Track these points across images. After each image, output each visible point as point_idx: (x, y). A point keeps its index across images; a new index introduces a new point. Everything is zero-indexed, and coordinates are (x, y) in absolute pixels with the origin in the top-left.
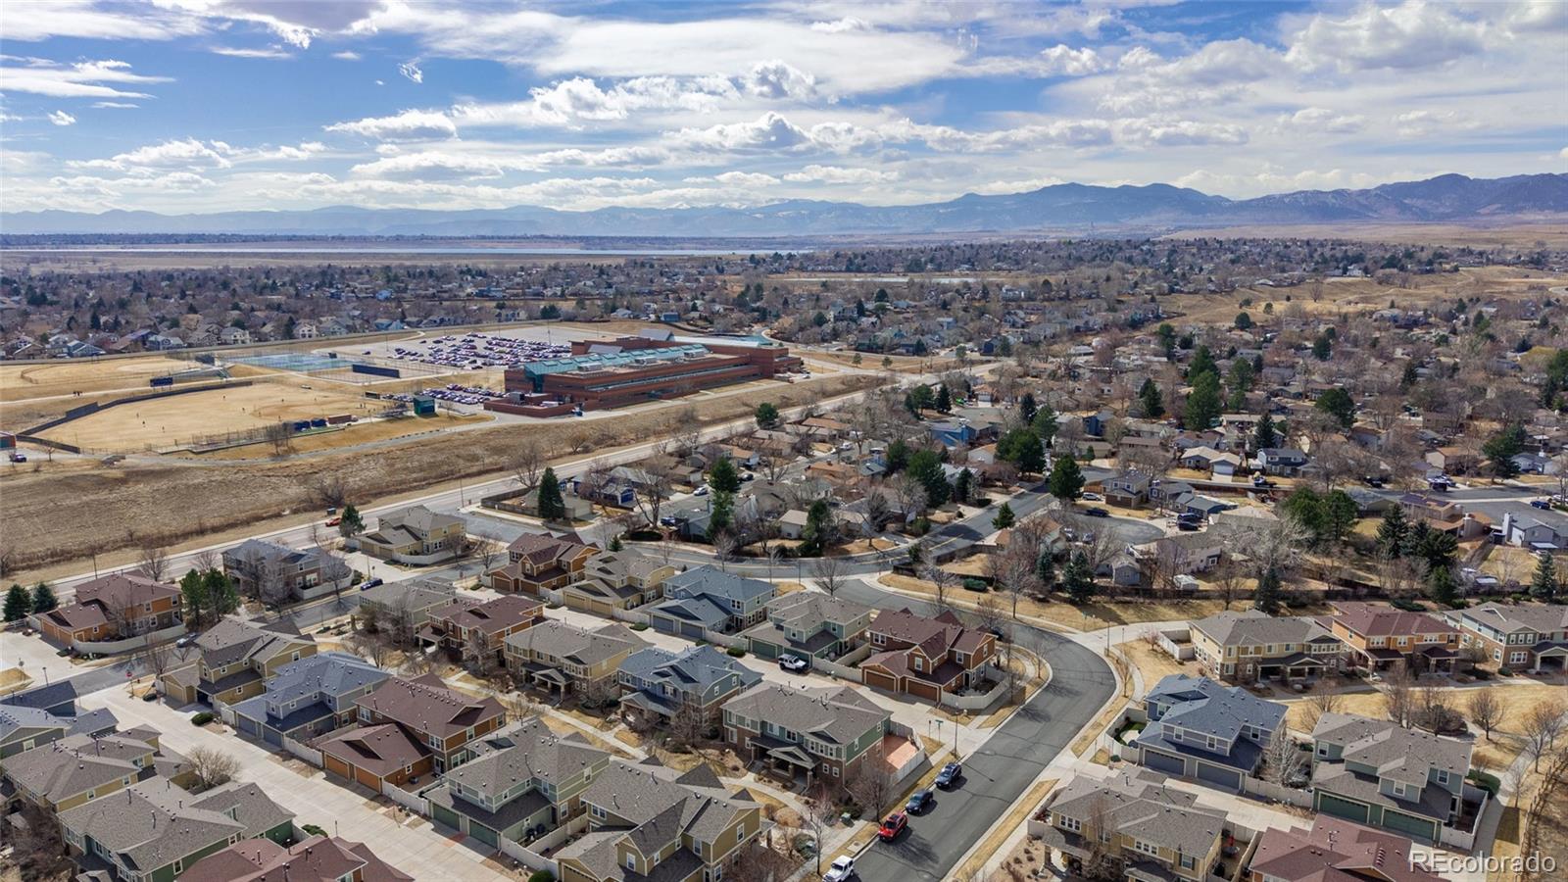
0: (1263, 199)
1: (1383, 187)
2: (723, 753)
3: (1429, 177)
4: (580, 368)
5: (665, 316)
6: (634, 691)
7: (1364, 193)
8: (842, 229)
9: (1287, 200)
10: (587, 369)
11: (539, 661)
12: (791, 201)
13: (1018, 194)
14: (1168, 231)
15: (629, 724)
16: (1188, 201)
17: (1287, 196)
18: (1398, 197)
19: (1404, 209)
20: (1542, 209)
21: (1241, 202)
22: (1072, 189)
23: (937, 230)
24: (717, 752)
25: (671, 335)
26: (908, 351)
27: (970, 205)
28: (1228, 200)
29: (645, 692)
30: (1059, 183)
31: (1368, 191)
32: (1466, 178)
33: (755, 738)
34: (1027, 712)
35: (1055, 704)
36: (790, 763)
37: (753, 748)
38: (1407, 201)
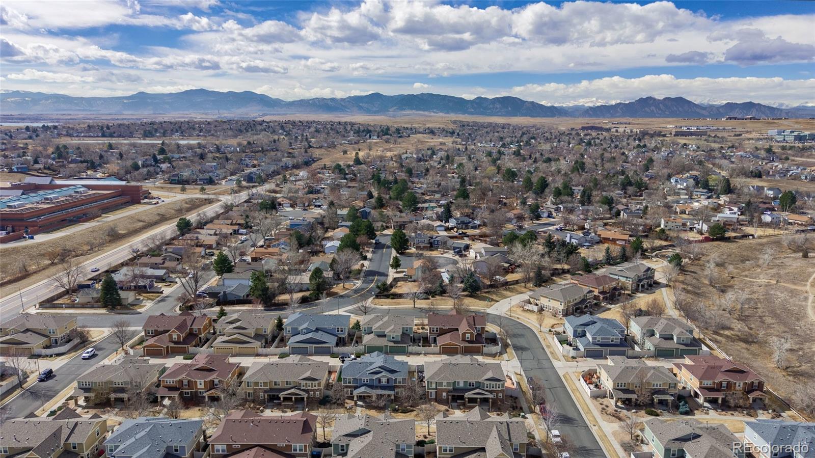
1: (350, 97)
2: (430, 405)
3: (368, 94)
4: (10, 207)
5: (17, 168)
7: (342, 100)
8: (59, 110)
9: (311, 102)
10: (15, 207)
11: (277, 387)
12: (14, 92)
13: (171, 94)
14: (260, 116)
16: (263, 100)
18: (357, 102)
19: (360, 108)
20: (412, 109)
21: (289, 102)
22: (202, 92)
23: (124, 112)
24: (426, 406)
25: (52, 180)
26: (204, 183)
27: (141, 99)
28: (283, 101)
30: (194, 88)
31: (345, 99)
32: (382, 95)
33: (448, 391)
34: (516, 348)
35: (522, 342)
36: (477, 399)
37: (450, 397)
38: (361, 104)
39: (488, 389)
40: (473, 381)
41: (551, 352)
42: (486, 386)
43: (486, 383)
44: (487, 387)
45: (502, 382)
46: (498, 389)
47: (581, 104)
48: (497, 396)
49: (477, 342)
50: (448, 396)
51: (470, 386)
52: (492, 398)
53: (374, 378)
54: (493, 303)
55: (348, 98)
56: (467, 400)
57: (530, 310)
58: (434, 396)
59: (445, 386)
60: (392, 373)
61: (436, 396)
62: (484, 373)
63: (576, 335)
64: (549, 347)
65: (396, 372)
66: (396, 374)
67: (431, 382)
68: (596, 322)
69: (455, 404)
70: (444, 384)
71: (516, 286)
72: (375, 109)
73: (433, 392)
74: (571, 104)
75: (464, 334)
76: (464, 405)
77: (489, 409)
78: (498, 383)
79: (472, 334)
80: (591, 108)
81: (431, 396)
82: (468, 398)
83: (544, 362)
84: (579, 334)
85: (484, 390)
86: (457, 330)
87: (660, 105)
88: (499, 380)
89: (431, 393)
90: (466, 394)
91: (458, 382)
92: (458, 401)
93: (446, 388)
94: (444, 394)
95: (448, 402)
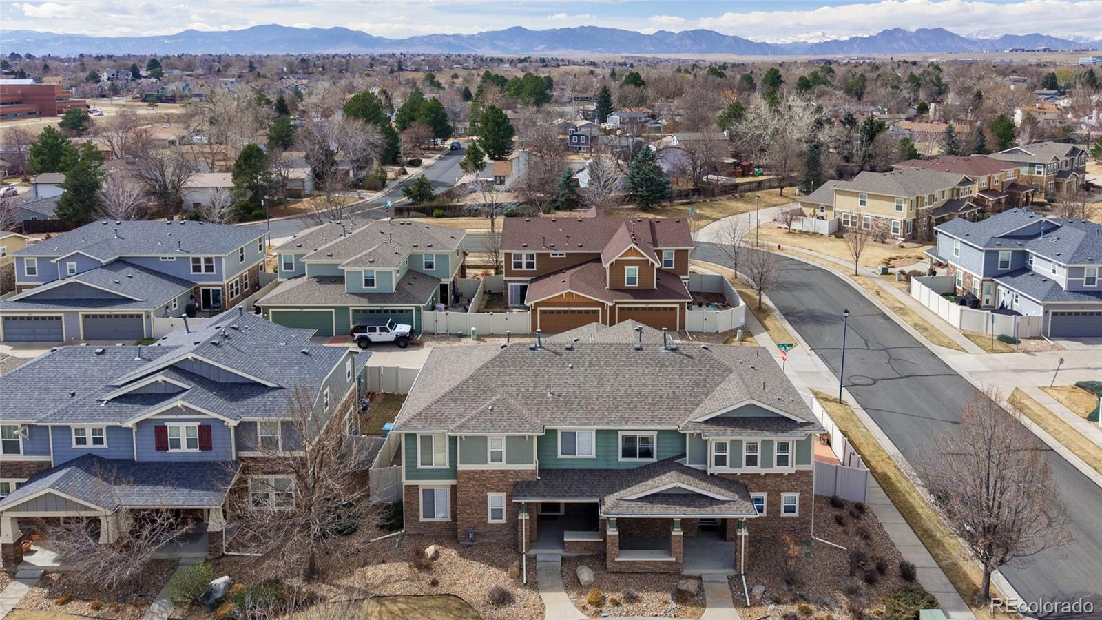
0: (411, 39)
2: (422, 564)
6: (42, 471)
9: (426, 40)
13: (232, 32)
15: (43, 579)
17: (426, 37)
19: (496, 47)
20: (567, 48)
21: (396, 40)
24: (402, 568)
29: (87, 462)
31: (473, 35)
33: (517, 486)
34: (796, 317)
35: (809, 301)
36: (669, 523)
37: (524, 517)
38: (496, 42)
39: (726, 469)
40: (645, 429)
41: (916, 326)
42: (712, 454)
43: (715, 437)
44: (720, 461)
45: (799, 435)
46: (777, 469)
47: (802, 40)
48: (774, 504)
49: (663, 292)
50: (514, 509)
51: (629, 453)
52: (750, 523)
53: (129, 424)
54: (702, 222)
55: (478, 34)
56: (612, 532)
57: (806, 233)
58: (442, 514)
59: (497, 457)
60: (234, 399)
61: (454, 515)
62: (704, 386)
63: (994, 271)
64: (902, 311)
65: (257, 389)
66: (258, 401)
67: (427, 440)
68: (1057, 227)
69: (549, 555)
70: (490, 447)
71: (758, 193)
72: (515, 48)
73: (441, 487)
74: (788, 40)
75: (618, 266)
76: (598, 557)
77: (734, 581)
78: (778, 438)
79: (644, 264)
80: (816, 44)
81: (430, 512)
82: (621, 523)
83: (907, 354)
84: (1005, 264)
85: (702, 475)
86: (597, 259)
87: (913, 39)
88: (782, 423)
89: (429, 493)
90: (610, 500)
91: (570, 438)
92: (569, 538)
93: (502, 466)
94: (496, 500)
95: (516, 547)
